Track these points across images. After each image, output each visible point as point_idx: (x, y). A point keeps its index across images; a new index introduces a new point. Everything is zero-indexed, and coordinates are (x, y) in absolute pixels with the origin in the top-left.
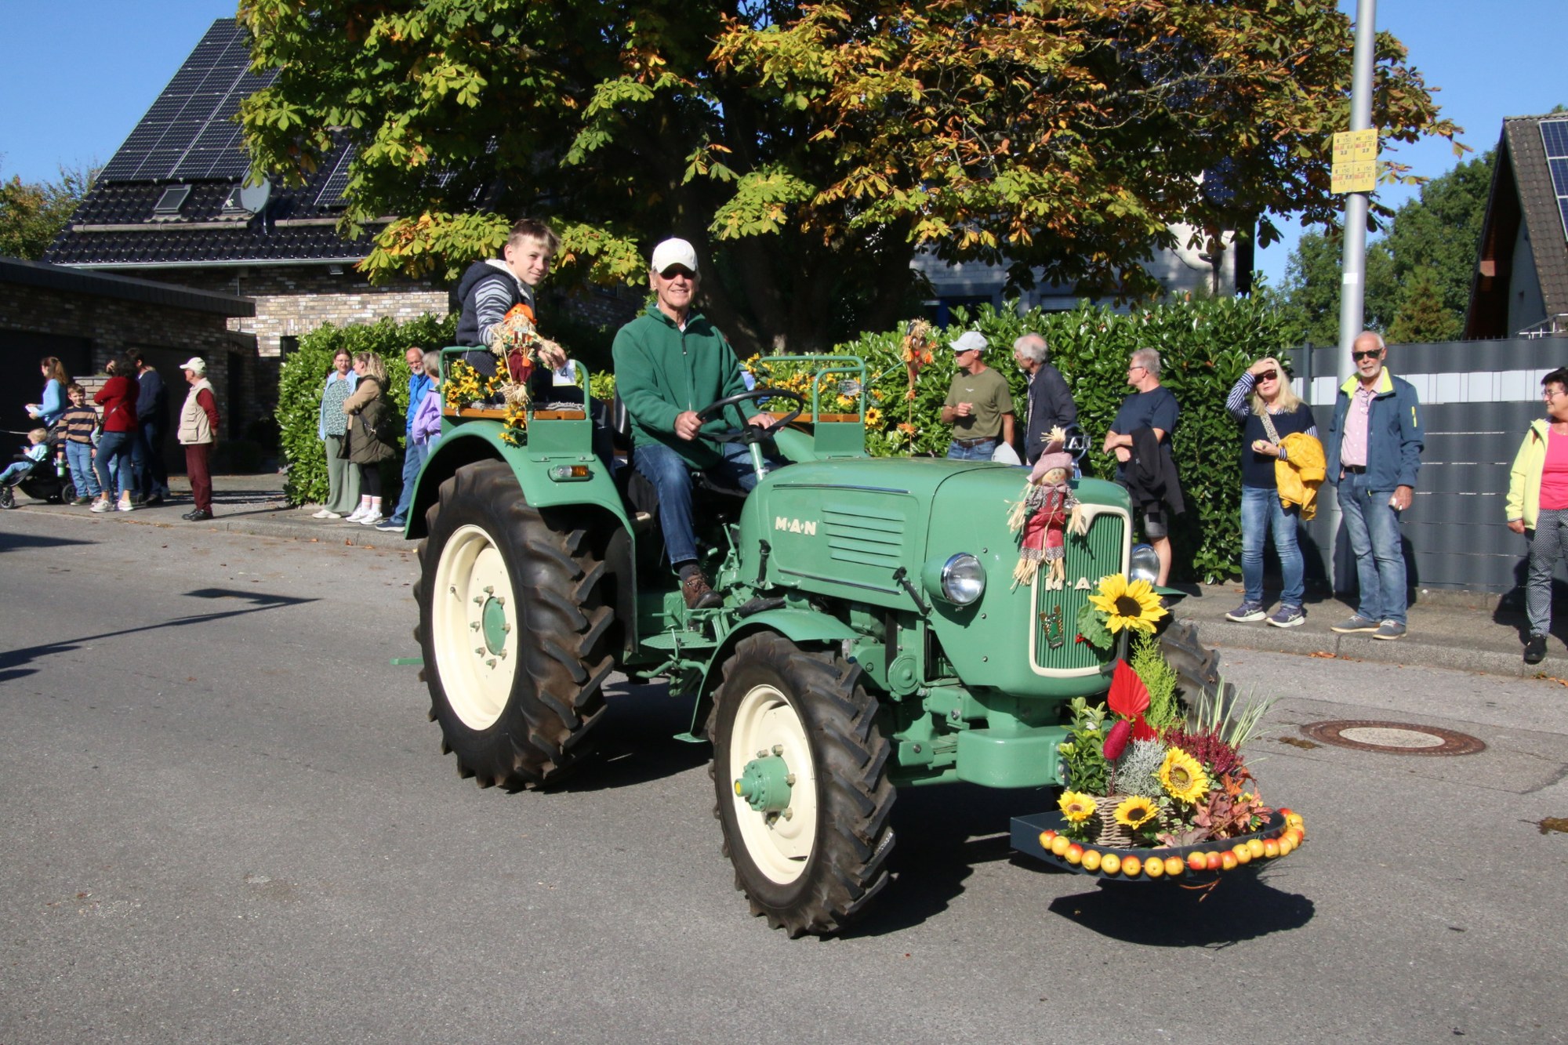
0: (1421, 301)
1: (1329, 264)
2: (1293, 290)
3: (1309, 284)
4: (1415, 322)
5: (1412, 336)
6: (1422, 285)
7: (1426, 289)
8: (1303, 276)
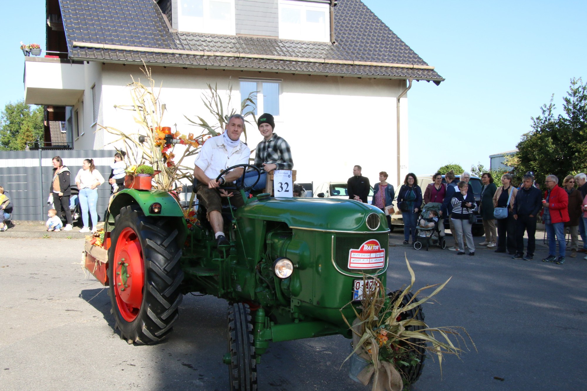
0: (26, 133)
1: (17, 116)
2: (4, 125)
3: (10, 123)
4: (24, 141)
5: (24, 145)
6: (27, 128)
7: (28, 129)
8: (7, 120)
